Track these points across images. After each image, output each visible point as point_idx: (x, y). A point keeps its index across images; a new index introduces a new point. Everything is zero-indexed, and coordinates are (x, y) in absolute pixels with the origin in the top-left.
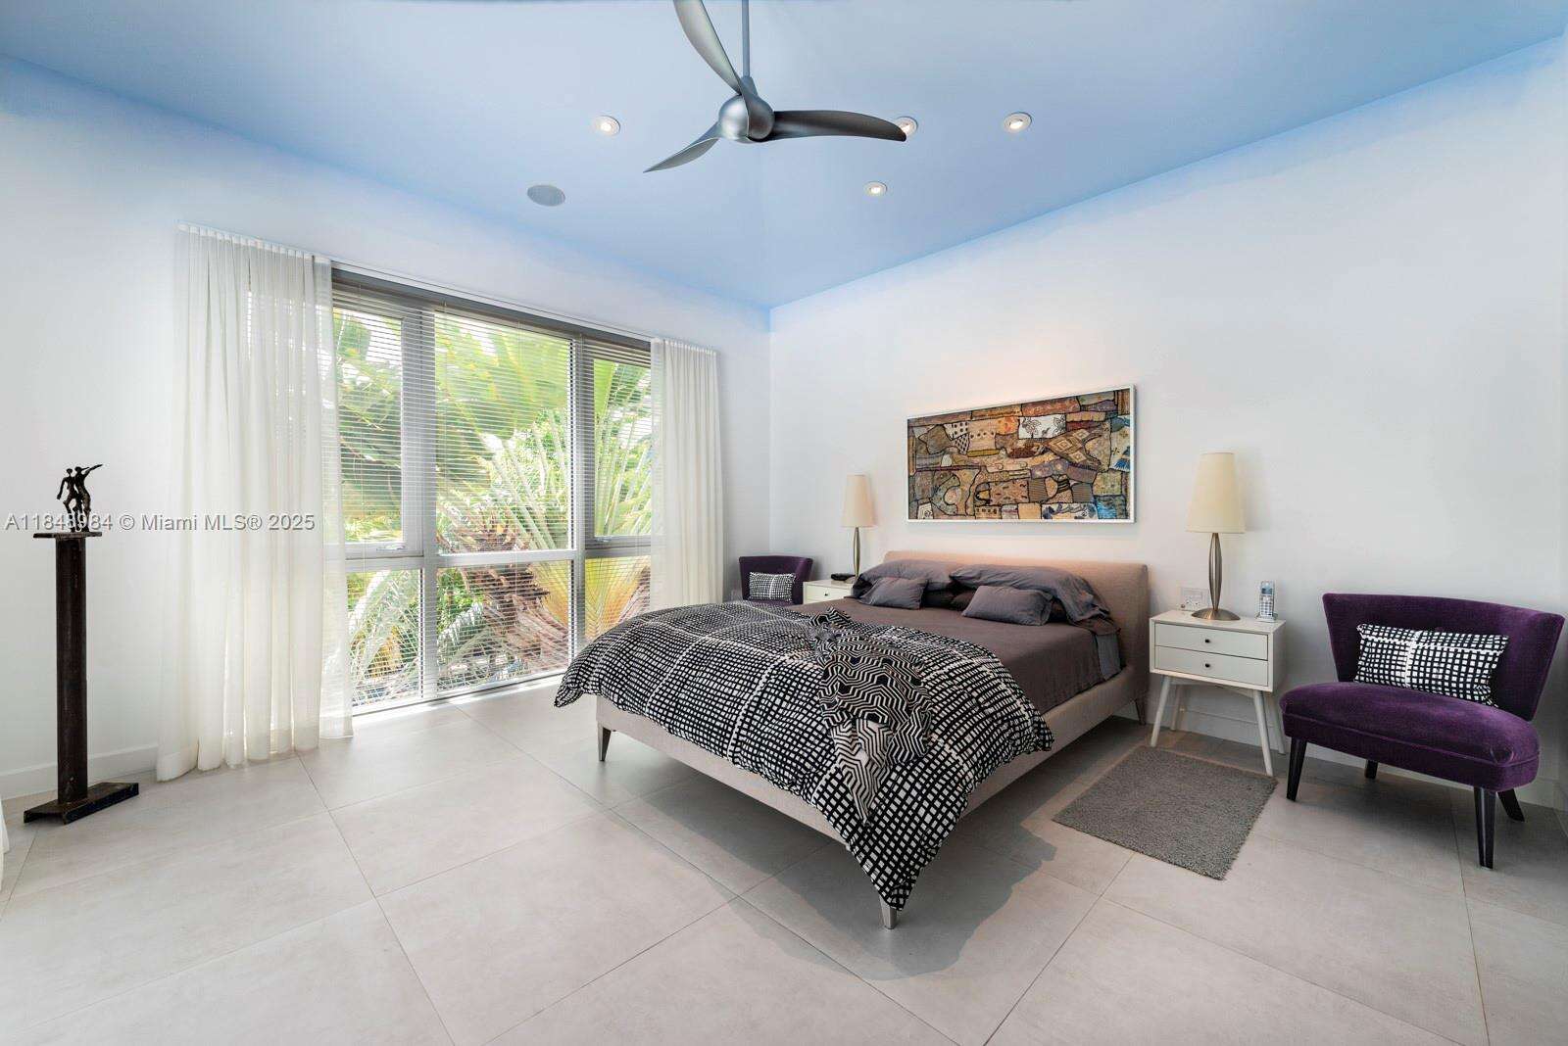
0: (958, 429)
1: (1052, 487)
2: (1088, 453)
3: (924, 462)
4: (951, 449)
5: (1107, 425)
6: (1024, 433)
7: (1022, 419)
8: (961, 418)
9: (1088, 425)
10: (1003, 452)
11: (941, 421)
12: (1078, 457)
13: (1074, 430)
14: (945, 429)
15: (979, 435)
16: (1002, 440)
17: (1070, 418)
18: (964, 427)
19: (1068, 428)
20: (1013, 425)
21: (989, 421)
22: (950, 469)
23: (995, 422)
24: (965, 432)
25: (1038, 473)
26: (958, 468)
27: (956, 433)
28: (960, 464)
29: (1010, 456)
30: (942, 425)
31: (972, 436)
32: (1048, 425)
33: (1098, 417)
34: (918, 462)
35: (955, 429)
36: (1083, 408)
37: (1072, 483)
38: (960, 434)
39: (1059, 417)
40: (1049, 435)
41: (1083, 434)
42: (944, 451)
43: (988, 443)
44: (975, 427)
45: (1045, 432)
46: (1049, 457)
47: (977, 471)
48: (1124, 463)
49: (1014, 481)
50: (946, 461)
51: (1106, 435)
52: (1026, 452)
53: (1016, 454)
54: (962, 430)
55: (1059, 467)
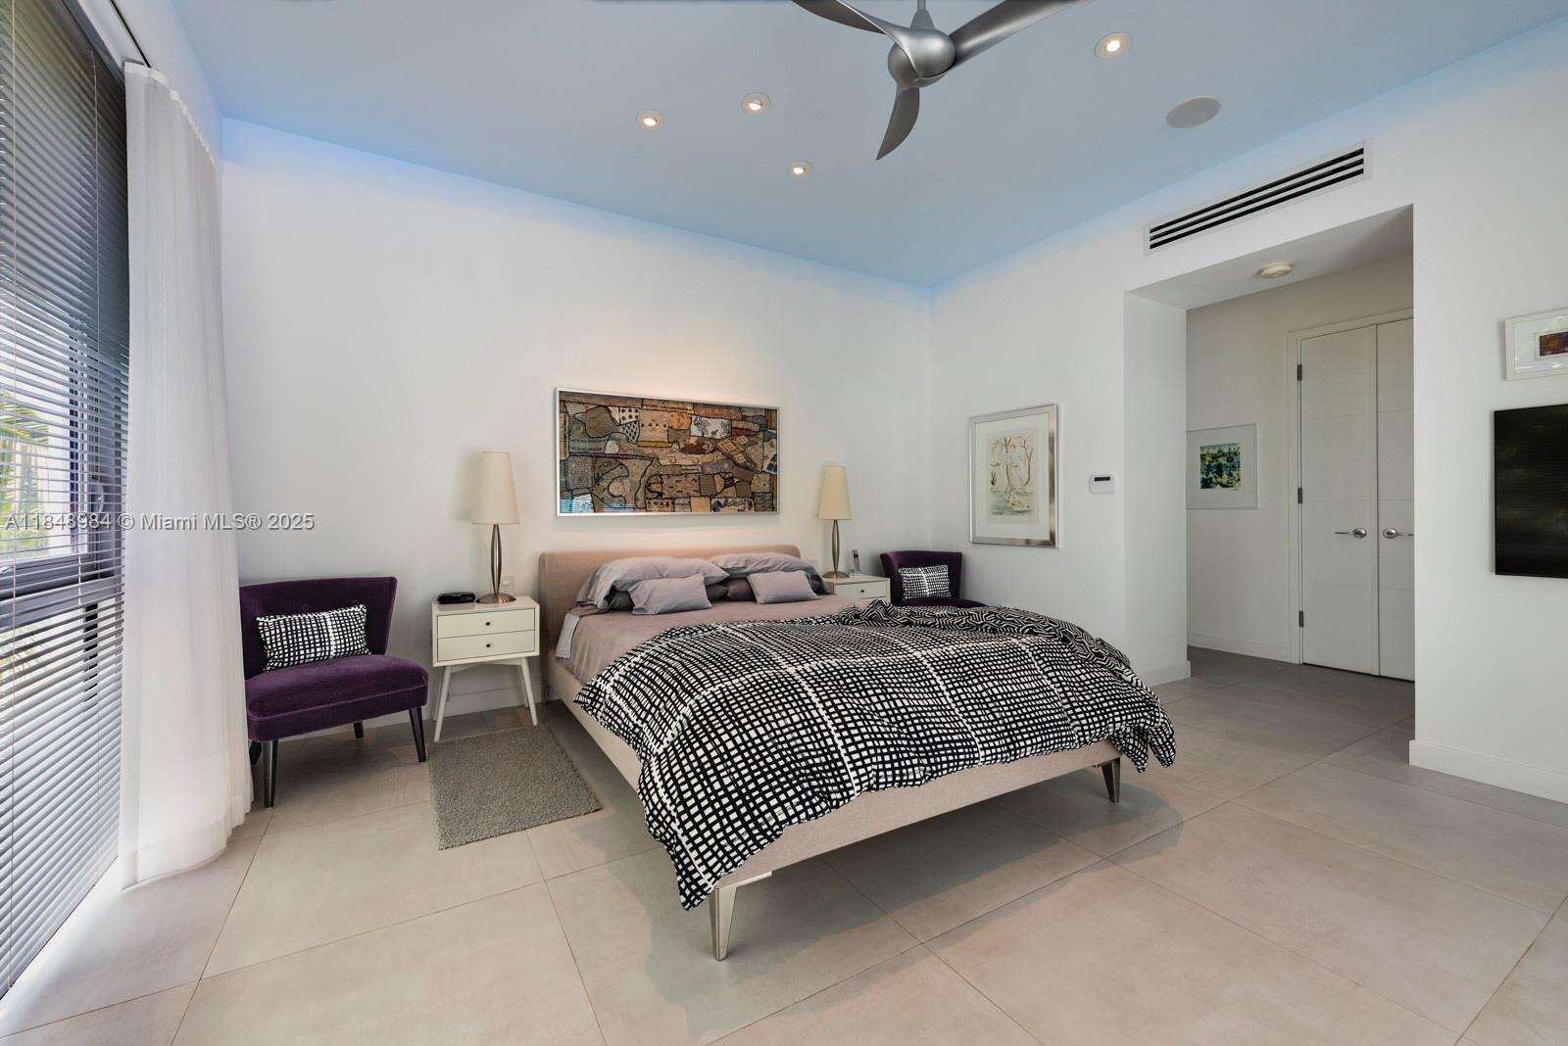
0: (626, 414)
1: (719, 482)
2: (747, 457)
3: (582, 445)
4: (617, 436)
5: (761, 435)
6: (695, 431)
7: (694, 417)
8: (629, 403)
9: (747, 433)
10: (675, 446)
11: (604, 404)
12: (740, 459)
13: (738, 435)
14: (609, 411)
15: (650, 425)
16: (675, 435)
17: (735, 424)
18: (633, 414)
19: (733, 433)
20: (685, 421)
21: (661, 413)
22: (615, 457)
23: (666, 415)
24: (634, 419)
25: (708, 470)
26: (627, 457)
27: (624, 418)
28: (629, 452)
29: (683, 450)
30: (605, 407)
31: (643, 425)
32: (716, 427)
33: (756, 428)
34: (572, 444)
35: (622, 415)
36: (744, 418)
37: (736, 480)
38: (628, 420)
39: (726, 422)
40: (718, 436)
41: (743, 439)
42: (609, 436)
43: (660, 434)
44: (646, 416)
45: (714, 433)
46: (718, 456)
47: (648, 463)
48: (773, 467)
49: (686, 475)
50: (611, 448)
51: (760, 443)
52: (698, 449)
53: (689, 450)
54: (630, 417)
55: (726, 465)
